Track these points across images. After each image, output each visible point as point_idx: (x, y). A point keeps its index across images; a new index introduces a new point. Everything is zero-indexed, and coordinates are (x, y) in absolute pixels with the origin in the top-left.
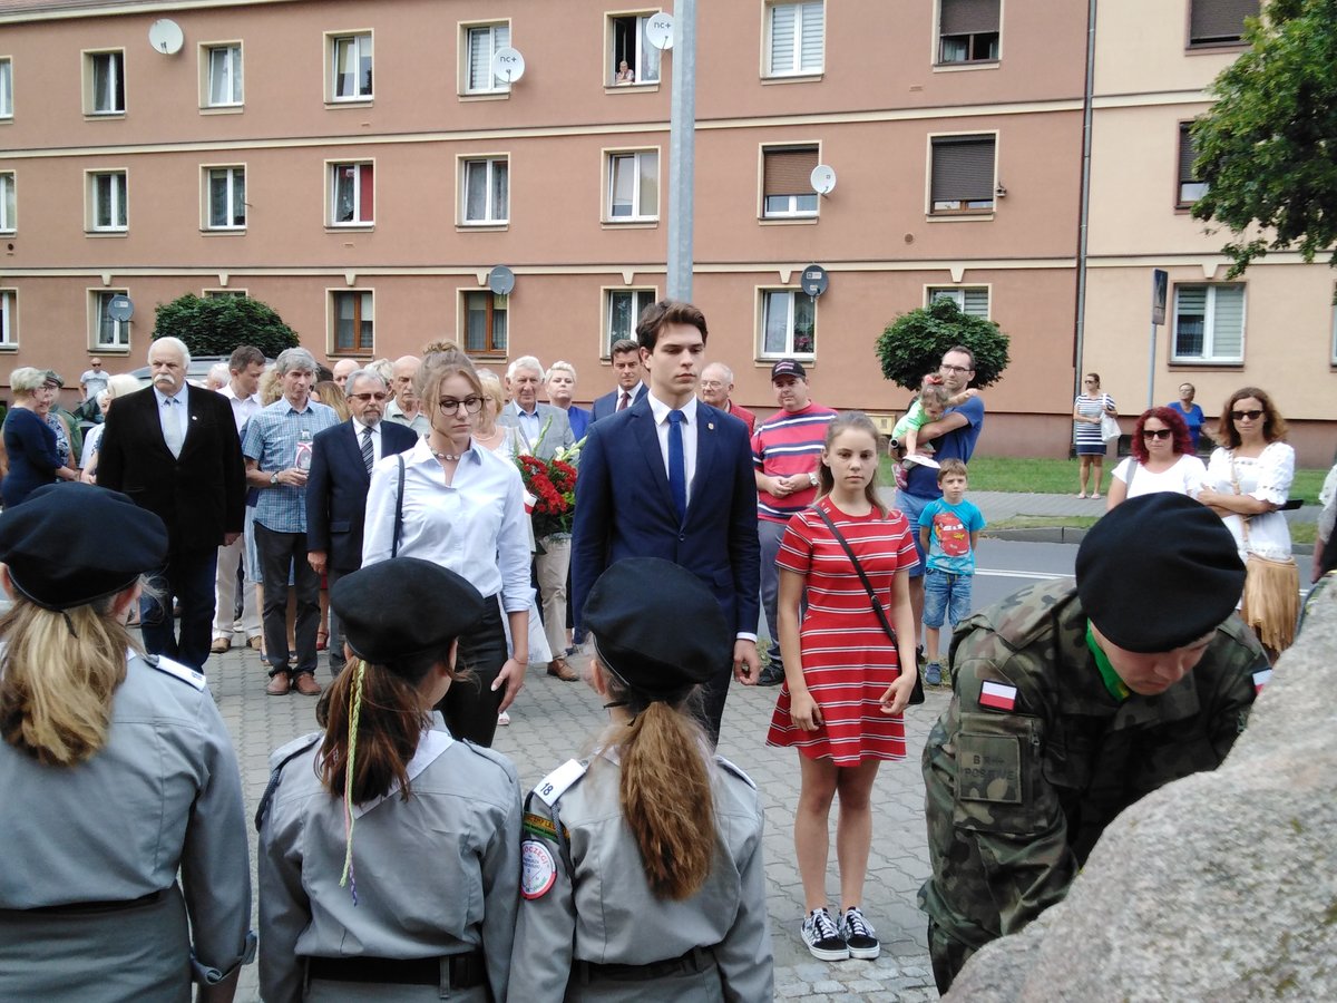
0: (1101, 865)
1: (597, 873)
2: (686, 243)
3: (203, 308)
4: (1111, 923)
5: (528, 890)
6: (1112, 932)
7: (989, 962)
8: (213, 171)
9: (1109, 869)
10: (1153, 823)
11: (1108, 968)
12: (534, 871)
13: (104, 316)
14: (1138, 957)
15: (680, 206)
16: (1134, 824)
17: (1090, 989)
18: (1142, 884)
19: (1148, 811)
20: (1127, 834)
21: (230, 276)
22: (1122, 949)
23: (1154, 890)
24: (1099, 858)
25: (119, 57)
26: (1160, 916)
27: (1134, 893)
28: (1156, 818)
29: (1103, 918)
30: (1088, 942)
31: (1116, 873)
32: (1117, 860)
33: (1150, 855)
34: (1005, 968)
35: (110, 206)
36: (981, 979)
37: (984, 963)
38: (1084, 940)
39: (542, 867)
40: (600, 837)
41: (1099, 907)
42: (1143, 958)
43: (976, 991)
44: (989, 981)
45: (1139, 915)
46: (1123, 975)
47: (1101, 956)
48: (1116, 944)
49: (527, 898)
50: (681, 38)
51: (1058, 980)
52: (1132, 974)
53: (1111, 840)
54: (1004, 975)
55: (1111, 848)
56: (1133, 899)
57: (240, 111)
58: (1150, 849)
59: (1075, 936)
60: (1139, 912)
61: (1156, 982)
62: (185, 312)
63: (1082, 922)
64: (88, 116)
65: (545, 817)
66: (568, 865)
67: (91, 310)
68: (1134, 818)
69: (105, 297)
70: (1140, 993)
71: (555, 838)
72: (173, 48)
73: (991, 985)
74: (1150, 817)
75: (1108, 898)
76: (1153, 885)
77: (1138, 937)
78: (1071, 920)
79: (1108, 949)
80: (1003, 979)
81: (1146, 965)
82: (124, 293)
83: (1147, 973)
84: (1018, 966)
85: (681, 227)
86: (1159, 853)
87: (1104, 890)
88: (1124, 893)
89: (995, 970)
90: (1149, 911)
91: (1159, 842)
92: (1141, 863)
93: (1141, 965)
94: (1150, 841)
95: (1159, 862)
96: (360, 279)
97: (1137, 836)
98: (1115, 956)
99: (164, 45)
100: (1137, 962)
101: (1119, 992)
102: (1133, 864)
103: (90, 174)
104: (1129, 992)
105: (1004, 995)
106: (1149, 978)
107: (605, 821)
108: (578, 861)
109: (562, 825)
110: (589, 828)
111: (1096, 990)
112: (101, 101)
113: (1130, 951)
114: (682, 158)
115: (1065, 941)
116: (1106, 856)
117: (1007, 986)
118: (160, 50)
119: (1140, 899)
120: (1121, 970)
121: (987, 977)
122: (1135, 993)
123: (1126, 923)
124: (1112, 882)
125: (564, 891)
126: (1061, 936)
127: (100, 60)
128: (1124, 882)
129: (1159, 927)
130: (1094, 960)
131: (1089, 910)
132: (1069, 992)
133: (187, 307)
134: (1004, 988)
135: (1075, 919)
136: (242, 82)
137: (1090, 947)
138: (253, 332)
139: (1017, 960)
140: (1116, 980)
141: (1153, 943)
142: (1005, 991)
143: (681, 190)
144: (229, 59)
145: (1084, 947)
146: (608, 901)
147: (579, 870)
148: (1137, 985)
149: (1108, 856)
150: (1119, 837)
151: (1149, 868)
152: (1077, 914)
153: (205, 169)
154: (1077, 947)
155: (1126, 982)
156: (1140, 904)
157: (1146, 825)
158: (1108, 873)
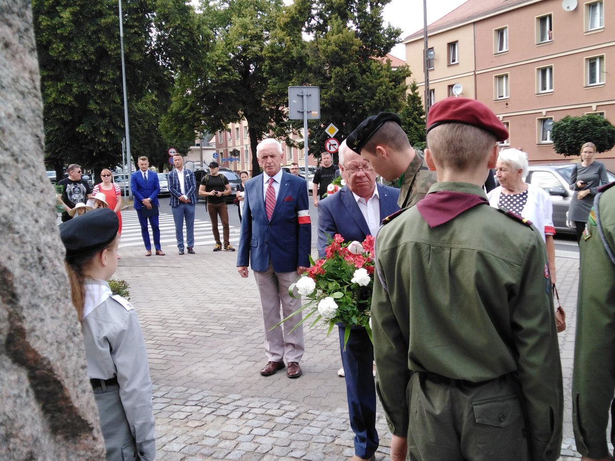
3: (572, 121)
8: (590, 59)
13: (544, 129)
21: (597, 106)
25: (550, 16)
35: (546, 82)
57: (602, 30)
62: (565, 124)
64: (537, 45)
67: (538, 126)
69: (544, 121)
72: (572, 8)
82: (551, 119)
99: (568, 7)
103: (538, 69)
112: (543, 37)
118: (566, 10)
127: (543, 20)
133: (565, 121)
136: (603, 18)
138: (595, 130)
144: (598, 8)
153: (587, 59)
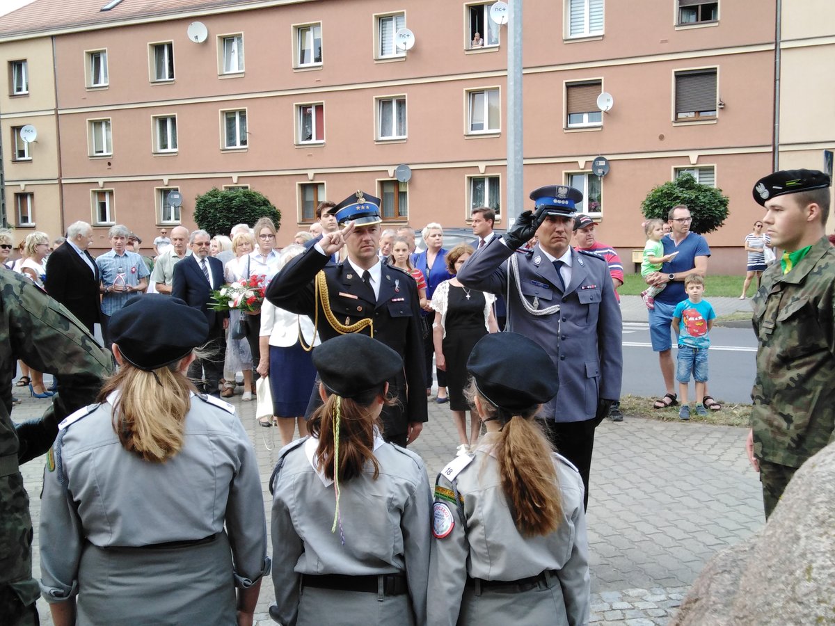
0: (793, 493)
1: (482, 522)
2: (519, 144)
3: (223, 197)
4: (799, 523)
5: (438, 533)
6: (800, 528)
7: (724, 558)
8: (227, 113)
9: (798, 494)
10: (826, 464)
11: (797, 550)
12: (441, 521)
13: (165, 204)
14: (816, 541)
15: (515, 120)
16: (813, 466)
17: (787, 562)
18: (819, 500)
19: (822, 458)
20: (809, 472)
21: (239, 177)
22: (807, 537)
23: (826, 502)
24: (792, 488)
25: (170, 46)
26: (830, 517)
27: (814, 505)
28: (826, 462)
29: (795, 522)
30: (785, 537)
31: (802, 495)
32: (803, 488)
33: (824, 482)
34: (734, 561)
35: (167, 137)
36: (719, 567)
37: (721, 558)
38: (783, 536)
39: (446, 520)
40: (482, 500)
41: (792, 516)
42: (820, 541)
43: (716, 574)
44: (725, 569)
45: (817, 517)
46: (808, 552)
47: (794, 543)
48: (803, 535)
49: (437, 537)
50: (513, 16)
51: (767, 560)
52: (813, 551)
53: (799, 477)
54: (734, 565)
55: (799, 482)
56: (813, 509)
57: (243, 76)
58: (824, 479)
59: (777, 535)
60: (817, 515)
61: (828, 555)
62: (213, 200)
63: (782, 526)
64: (152, 83)
65: (448, 488)
66: (462, 517)
67: (157, 199)
68: (813, 463)
69: (165, 192)
70: (818, 562)
71: (454, 501)
72: (202, 39)
73: (725, 571)
74: (823, 461)
75: (798, 510)
76: (826, 500)
77: (816, 530)
78: (774, 526)
79: (798, 538)
80: (733, 567)
81: (822, 545)
82: (177, 190)
83: (823, 550)
84: (741, 560)
85: (515, 134)
86: (829, 481)
87: (795, 506)
88: (807, 506)
89: (728, 562)
90: (823, 514)
91: (829, 475)
92: (818, 487)
93: (819, 546)
94: (824, 475)
95: (829, 486)
96: (317, 176)
97: (816, 472)
98: (802, 542)
99: (196, 37)
100: (816, 544)
101: (805, 562)
102: (813, 489)
103: (155, 118)
104: (812, 561)
105: (733, 576)
106: (824, 553)
107: (485, 490)
108: (469, 516)
109: (459, 493)
110: (476, 494)
111: (790, 562)
112: (159, 74)
113: (811, 538)
114: (515, 91)
115: (771, 538)
116: (796, 488)
117: (736, 571)
118: (194, 40)
119: (818, 508)
120: (807, 549)
121: (723, 566)
122: (815, 562)
123: (809, 522)
124: (799, 501)
125: (460, 534)
126: (768, 536)
127: (159, 48)
128: (808, 500)
129: (830, 523)
130: (790, 546)
131: (785, 519)
132: (774, 565)
133: (213, 196)
134: (733, 572)
135: (777, 525)
136: (243, 58)
137: (787, 539)
138: (253, 211)
139: (741, 556)
140: (803, 555)
141: (826, 533)
142: (734, 574)
143: (515, 110)
144: (235, 45)
145: (783, 539)
146: (489, 539)
147: (469, 522)
148: (817, 557)
149: (797, 487)
150: (804, 475)
151: (823, 490)
152: (778, 522)
153: (223, 112)
154: (779, 540)
155: (809, 556)
156: (817, 511)
157: (821, 466)
158: (797, 497)
